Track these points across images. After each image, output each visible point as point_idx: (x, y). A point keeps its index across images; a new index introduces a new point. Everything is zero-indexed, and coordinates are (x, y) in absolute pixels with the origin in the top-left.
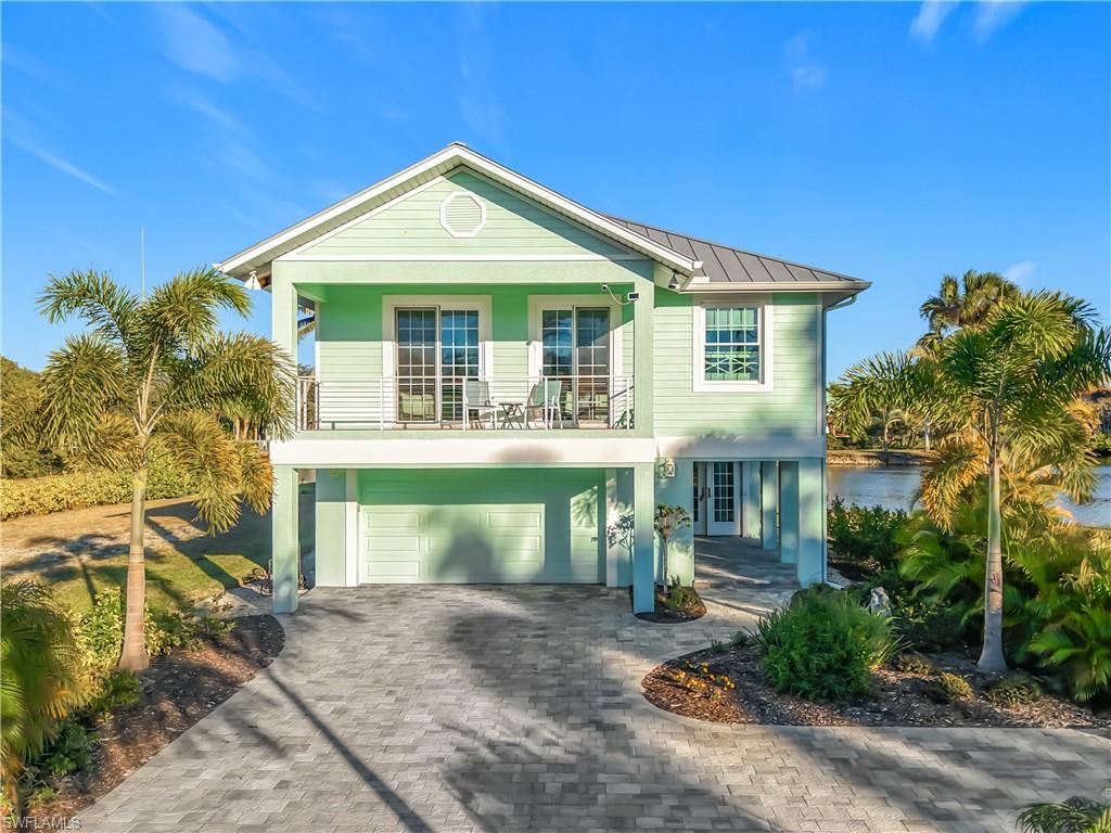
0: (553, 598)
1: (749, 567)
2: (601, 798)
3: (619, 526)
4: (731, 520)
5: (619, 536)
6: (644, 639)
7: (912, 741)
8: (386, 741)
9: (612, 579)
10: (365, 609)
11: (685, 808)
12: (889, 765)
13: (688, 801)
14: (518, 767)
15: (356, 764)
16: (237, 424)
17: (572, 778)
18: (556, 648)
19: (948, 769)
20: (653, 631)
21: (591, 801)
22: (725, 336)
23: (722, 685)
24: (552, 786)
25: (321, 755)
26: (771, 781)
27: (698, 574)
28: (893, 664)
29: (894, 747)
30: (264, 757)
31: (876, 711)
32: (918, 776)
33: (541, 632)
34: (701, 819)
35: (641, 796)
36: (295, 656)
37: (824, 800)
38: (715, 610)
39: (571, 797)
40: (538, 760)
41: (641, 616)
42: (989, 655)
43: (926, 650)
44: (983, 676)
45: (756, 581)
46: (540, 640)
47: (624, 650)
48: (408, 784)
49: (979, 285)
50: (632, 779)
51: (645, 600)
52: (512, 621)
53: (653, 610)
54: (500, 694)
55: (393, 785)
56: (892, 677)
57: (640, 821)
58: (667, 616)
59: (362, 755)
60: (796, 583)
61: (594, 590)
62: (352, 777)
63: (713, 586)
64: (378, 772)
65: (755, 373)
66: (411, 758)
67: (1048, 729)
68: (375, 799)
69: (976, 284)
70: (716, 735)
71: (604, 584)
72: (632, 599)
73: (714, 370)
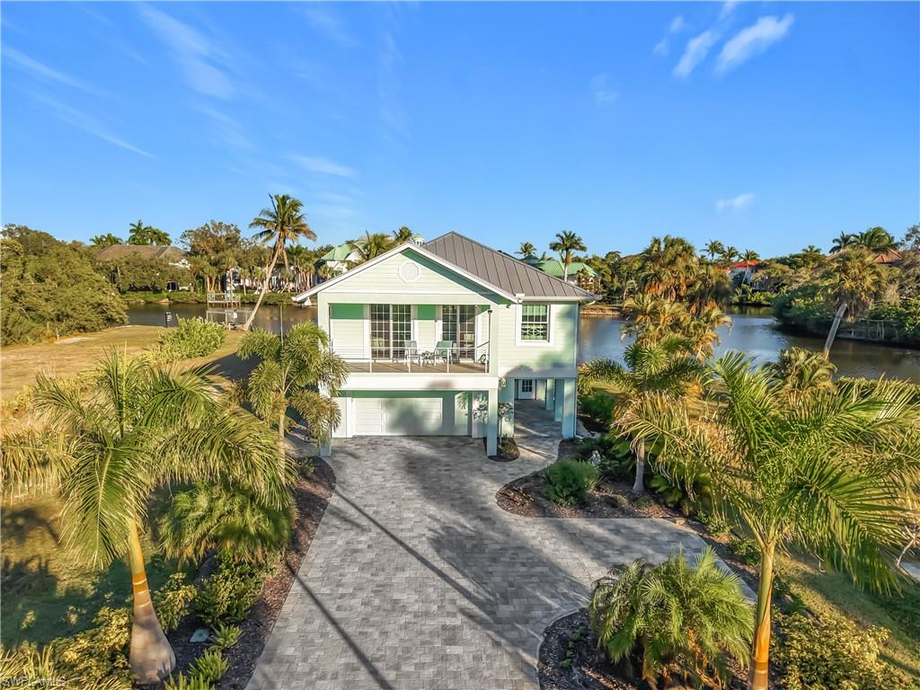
0: (449, 446)
1: (539, 424)
2: (487, 550)
3: (479, 409)
4: (531, 390)
5: (479, 414)
6: (494, 472)
7: (601, 525)
8: (401, 527)
9: (475, 433)
10: (362, 452)
11: (517, 554)
12: (590, 536)
13: (518, 552)
14: (454, 538)
15: (392, 537)
16: (208, 280)
17: (475, 542)
18: (455, 477)
19: (612, 537)
20: (497, 467)
21: (482, 551)
22: (531, 318)
23: (528, 498)
24: (469, 546)
25: (378, 533)
26: (547, 542)
27: (516, 430)
28: (598, 488)
29: (595, 528)
30: (357, 534)
31: (589, 511)
32: (600, 540)
33: (447, 468)
34: (522, 558)
35: (501, 549)
36: (343, 482)
37: (565, 550)
38: (524, 452)
39: (475, 550)
40: (461, 535)
41: (491, 457)
42: (638, 485)
43: (613, 480)
44: (633, 494)
45: (543, 435)
46: (447, 472)
47: (486, 478)
48: (416, 546)
49: (672, 245)
50: (497, 543)
51: (492, 448)
52: (433, 460)
53: (495, 454)
54: (438, 503)
55: (410, 546)
56: (597, 495)
57: (502, 559)
58: (503, 458)
59: (395, 533)
60: (562, 436)
61: (466, 440)
62: (394, 543)
63: (523, 438)
64: (402, 540)
65: (545, 335)
66: (412, 534)
67: (654, 519)
68: (406, 552)
69: (671, 243)
70: (526, 523)
71: (470, 436)
72: (486, 446)
73: (525, 334)
